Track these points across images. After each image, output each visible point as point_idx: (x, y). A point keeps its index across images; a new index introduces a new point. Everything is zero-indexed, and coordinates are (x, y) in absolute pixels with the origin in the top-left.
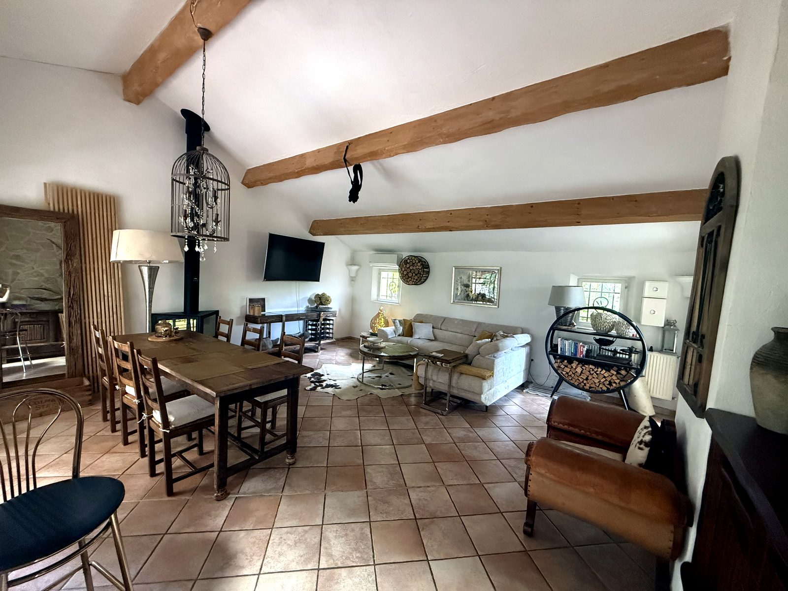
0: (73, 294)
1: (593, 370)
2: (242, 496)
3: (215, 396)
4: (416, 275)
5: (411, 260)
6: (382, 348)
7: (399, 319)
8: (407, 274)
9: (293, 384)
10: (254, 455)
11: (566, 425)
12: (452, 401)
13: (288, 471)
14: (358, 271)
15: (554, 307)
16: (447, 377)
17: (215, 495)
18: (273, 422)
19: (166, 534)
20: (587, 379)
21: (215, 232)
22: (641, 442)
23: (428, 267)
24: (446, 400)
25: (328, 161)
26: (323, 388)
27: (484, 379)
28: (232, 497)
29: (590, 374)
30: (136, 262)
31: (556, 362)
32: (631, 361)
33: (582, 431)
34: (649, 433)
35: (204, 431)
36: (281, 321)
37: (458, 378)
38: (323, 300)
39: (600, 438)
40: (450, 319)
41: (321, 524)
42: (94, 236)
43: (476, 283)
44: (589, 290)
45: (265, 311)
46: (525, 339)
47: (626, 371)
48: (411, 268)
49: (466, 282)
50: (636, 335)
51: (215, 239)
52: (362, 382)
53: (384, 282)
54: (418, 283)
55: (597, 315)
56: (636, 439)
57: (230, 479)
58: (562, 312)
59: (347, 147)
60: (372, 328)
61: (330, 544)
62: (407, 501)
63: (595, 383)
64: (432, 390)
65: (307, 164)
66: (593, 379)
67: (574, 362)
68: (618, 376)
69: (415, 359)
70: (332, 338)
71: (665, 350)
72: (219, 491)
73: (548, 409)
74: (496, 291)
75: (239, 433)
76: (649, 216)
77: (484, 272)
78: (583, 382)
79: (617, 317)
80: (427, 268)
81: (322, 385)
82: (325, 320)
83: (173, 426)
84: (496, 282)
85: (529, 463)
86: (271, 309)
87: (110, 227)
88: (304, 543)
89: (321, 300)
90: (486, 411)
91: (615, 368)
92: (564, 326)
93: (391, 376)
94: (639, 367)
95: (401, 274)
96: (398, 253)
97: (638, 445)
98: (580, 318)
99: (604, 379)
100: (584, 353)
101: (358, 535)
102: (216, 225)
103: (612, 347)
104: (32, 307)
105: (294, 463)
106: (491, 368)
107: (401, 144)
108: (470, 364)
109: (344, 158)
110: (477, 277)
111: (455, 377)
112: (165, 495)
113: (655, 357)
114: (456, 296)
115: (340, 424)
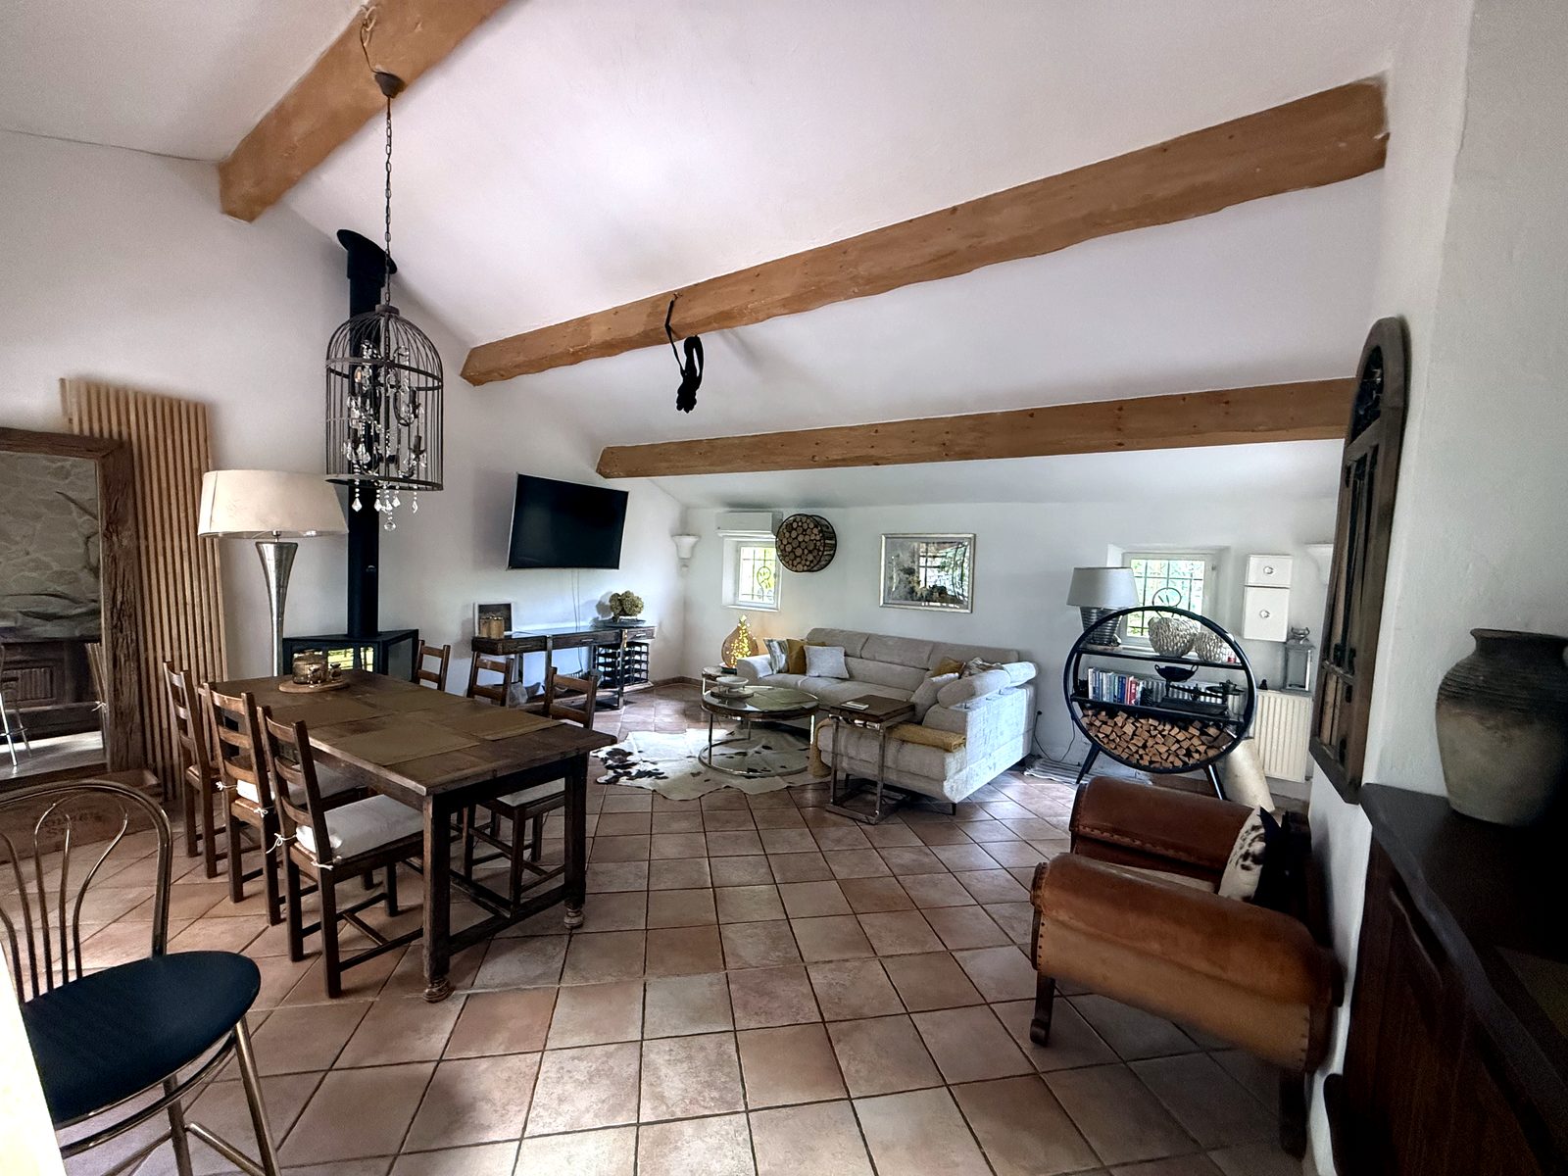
0: (122, 603)
1: (1156, 728)
2: (479, 991)
3: (425, 794)
4: (810, 552)
5: (800, 524)
6: (748, 697)
7: (779, 639)
8: (792, 551)
9: (575, 769)
10: (501, 910)
11: (1107, 831)
12: (886, 797)
13: (570, 941)
14: (693, 547)
15: (1079, 608)
16: (876, 750)
17: (427, 991)
18: (536, 846)
19: (330, 1070)
20: (1144, 747)
21: (415, 472)
22: (1245, 856)
23: (833, 536)
24: (876, 794)
25: (634, 331)
26: (632, 778)
27: (947, 749)
28: (461, 994)
29: (1151, 736)
30: (250, 535)
31: (1085, 716)
32: (1227, 708)
33: (1138, 842)
34: (1260, 838)
35: (399, 868)
36: (545, 649)
37: (899, 751)
38: (627, 606)
39: (1171, 853)
40: (880, 638)
41: (640, 1038)
42: (164, 485)
43: (926, 567)
44: (1143, 575)
45: (511, 630)
46: (1025, 671)
47: (1218, 728)
48: (800, 538)
49: (907, 564)
50: (1235, 659)
51: (415, 487)
52: (709, 766)
53: (746, 569)
54: (815, 568)
55: (1160, 622)
56: (1237, 851)
57: (454, 960)
58: (1094, 618)
59: (672, 303)
60: (725, 658)
61: (659, 1078)
62: (806, 989)
63: (1160, 754)
64: (848, 775)
65: (592, 340)
66: (1155, 746)
67: (1120, 713)
68: (1203, 738)
69: (813, 717)
70: (646, 680)
71: (1290, 686)
72: (433, 984)
73: (1071, 805)
74: (966, 583)
75: (469, 871)
76: (1253, 431)
77: (942, 543)
78: (1137, 752)
79: (1198, 624)
80: (831, 539)
81: (630, 773)
82: (630, 644)
83: (339, 857)
84: (965, 565)
85: (1038, 902)
86: (523, 626)
87: (195, 466)
88: (608, 1077)
89: (624, 605)
90: (954, 814)
91: (1197, 724)
92: (1100, 644)
93: (765, 752)
94: (1242, 720)
95: (782, 551)
96: (773, 509)
97: (1241, 862)
98: (1129, 629)
99: (1177, 746)
100: (1138, 696)
101: (713, 1058)
102: (417, 458)
103: (1190, 684)
104: (26, 633)
105: (580, 926)
106: (961, 730)
107: (777, 297)
108: (920, 723)
109: (667, 325)
110: (929, 554)
111: (892, 749)
112: (324, 995)
113: (1272, 700)
114: (888, 591)
115: (667, 847)
